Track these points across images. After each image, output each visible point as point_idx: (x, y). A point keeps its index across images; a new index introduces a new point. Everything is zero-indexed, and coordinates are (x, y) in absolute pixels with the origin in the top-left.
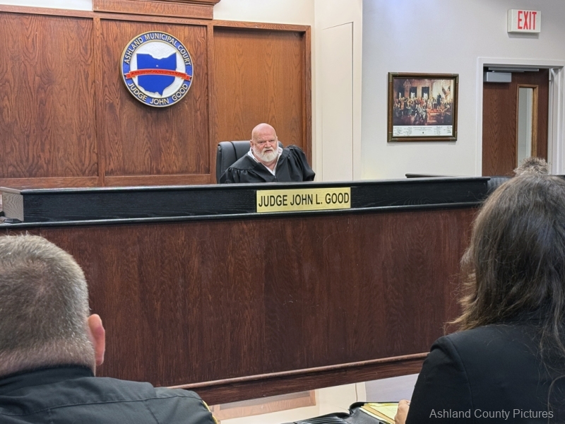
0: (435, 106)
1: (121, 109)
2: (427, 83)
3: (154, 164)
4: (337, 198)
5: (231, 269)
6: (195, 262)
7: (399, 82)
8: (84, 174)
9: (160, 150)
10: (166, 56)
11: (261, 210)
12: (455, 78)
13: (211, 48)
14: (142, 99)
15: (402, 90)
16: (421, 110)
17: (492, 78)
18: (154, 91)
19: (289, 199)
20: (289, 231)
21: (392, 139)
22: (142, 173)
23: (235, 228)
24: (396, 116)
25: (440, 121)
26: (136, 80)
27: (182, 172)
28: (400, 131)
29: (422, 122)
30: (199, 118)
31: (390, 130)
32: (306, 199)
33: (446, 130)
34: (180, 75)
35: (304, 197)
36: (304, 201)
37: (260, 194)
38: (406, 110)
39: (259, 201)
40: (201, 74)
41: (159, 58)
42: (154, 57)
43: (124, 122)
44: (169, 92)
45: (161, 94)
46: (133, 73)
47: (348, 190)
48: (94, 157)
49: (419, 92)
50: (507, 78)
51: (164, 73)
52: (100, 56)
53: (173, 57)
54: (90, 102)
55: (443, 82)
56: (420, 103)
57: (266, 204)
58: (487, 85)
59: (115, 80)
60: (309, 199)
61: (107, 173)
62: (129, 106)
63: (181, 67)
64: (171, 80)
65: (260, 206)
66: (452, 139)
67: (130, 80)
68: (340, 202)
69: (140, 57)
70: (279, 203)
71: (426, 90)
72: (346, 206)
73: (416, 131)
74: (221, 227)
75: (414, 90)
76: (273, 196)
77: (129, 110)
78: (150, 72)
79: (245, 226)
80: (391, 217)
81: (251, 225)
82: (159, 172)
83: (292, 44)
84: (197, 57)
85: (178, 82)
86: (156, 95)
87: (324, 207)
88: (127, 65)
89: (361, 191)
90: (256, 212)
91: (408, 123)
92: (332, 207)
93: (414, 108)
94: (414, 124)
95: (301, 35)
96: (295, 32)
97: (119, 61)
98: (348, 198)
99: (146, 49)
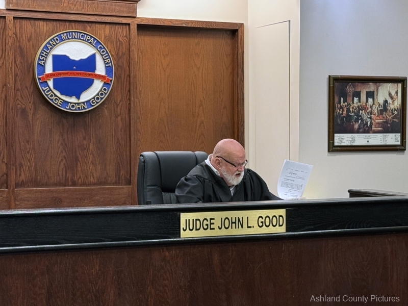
0: (381, 112)
1: (34, 114)
2: (371, 87)
3: (69, 175)
4: (271, 221)
5: (151, 302)
6: (111, 294)
7: (341, 86)
9: (77, 160)
10: (85, 57)
11: (185, 235)
12: (402, 81)
13: (134, 48)
14: (57, 104)
15: (344, 95)
16: (365, 116)
18: (70, 96)
19: (217, 223)
20: (216, 258)
21: (333, 148)
22: (56, 185)
23: (156, 255)
24: (338, 124)
25: (386, 128)
26: (51, 83)
27: (100, 184)
28: (342, 139)
29: (366, 129)
30: (120, 122)
31: (331, 138)
32: (235, 223)
33: (393, 139)
34: (99, 77)
35: (234, 221)
36: (234, 225)
37: (184, 217)
38: (348, 117)
39: (183, 225)
40: (123, 76)
41: (77, 59)
42: (72, 58)
43: (37, 129)
44: (86, 96)
45: (78, 98)
46: (49, 76)
47: (282, 212)
48: (3, 167)
49: (363, 97)
51: (81, 75)
52: (12, 57)
53: (92, 58)
55: (389, 85)
56: (364, 108)
57: (191, 228)
59: (28, 83)
61: (17, 185)
62: (42, 109)
63: (100, 69)
64: (88, 84)
65: (184, 230)
66: (400, 148)
68: (274, 226)
69: (56, 58)
70: (205, 227)
71: (371, 95)
72: (281, 230)
73: (360, 139)
74: (140, 255)
75: (358, 94)
76: (199, 220)
77: (42, 117)
79: (167, 254)
80: (331, 243)
81: (174, 251)
82: (74, 184)
83: (223, 44)
84: (118, 58)
85: (98, 85)
86: (73, 100)
87: (256, 231)
88: (42, 67)
89: (298, 213)
90: (180, 237)
91: (351, 131)
92: (265, 231)
93: (358, 114)
94: (358, 132)
95: (233, 33)
96: (226, 30)
97: (33, 62)
98: (283, 221)
99: (62, 49)
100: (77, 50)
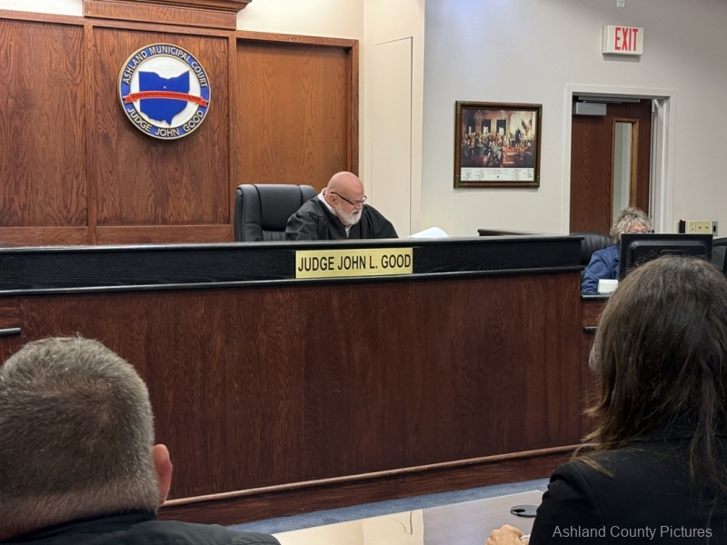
0: (513, 144)
1: (118, 141)
2: (503, 115)
3: (159, 212)
4: (397, 261)
5: (263, 350)
6: (218, 340)
7: (469, 114)
8: (69, 223)
9: (168, 194)
10: (176, 75)
11: (301, 275)
12: (537, 109)
13: (233, 66)
14: (145, 129)
15: (472, 123)
16: (495, 148)
17: (583, 109)
18: (160, 120)
19: (337, 262)
20: (335, 302)
21: (459, 184)
22: (144, 223)
23: (269, 297)
24: (465, 156)
25: (518, 163)
26: (137, 105)
27: (195, 222)
28: (470, 174)
29: (496, 163)
30: (217, 153)
31: (457, 173)
32: (357, 262)
33: (525, 174)
34: (193, 99)
35: (355, 260)
36: (355, 265)
37: (300, 255)
38: (477, 148)
39: (298, 264)
40: (220, 99)
41: (168, 77)
42: (161, 75)
43: (122, 158)
44: (179, 120)
45: (169, 123)
46: (135, 96)
48: (83, 201)
49: (494, 126)
50: (601, 110)
51: (174, 96)
52: (91, 73)
53: (186, 76)
54: (78, 132)
55: (523, 113)
56: (494, 139)
57: (308, 267)
58: (576, 118)
59: (111, 104)
60: (361, 262)
61: (99, 223)
62: (128, 136)
63: (195, 90)
65: (300, 270)
66: (533, 185)
67: (131, 105)
68: (400, 267)
69: (143, 76)
70: (324, 267)
71: (502, 124)
72: (407, 271)
73: (489, 174)
74: (251, 297)
75: (488, 123)
76: (316, 258)
77: (128, 140)
78: (154, 95)
79: (281, 296)
80: (461, 286)
81: (289, 294)
82: (165, 222)
83: (335, 63)
84: (215, 77)
85: (192, 108)
86: (164, 125)
87: (379, 272)
88: (127, 86)
89: (426, 252)
90: (295, 277)
91: (480, 165)
92: (389, 272)
93: (487, 146)
94: (487, 166)
95: (346, 51)
96: (339, 48)
97: (116, 80)
98: (410, 261)
99: (151, 65)
100: (167, 67)
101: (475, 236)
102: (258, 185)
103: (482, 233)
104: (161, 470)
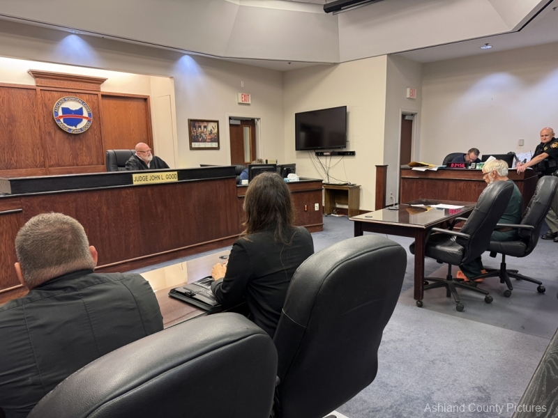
0: (210, 134)
1: (55, 135)
2: (205, 124)
3: (75, 161)
5: (123, 211)
6: (104, 209)
7: (193, 123)
8: (37, 167)
9: (78, 154)
10: (77, 109)
11: (135, 183)
12: (217, 122)
13: (101, 105)
14: (66, 130)
15: (195, 127)
16: (204, 136)
17: (233, 122)
18: (72, 126)
19: (149, 178)
20: (149, 192)
21: (192, 148)
22: (69, 166)
23: (123, 192)
24: (193, 139)
25: (212, 141)
26: (62, 120)
27: (90, 165)
28: (195, 145)
29: (204, 141)
30: (97, 139)
31: (191, 144)
33: (215, 145)
34: (85, 118)
36: (156, 178)
38: (197, 136)
39: (134, 179)
40: (96, 117)
41: (74, 109)
42: (71, 109)
43: (57, 141)
44: (80, 126)
45: (76, 127)
46: (61, 117)
47: (176, 173)
48: (42, 158)
49: (202, 128)
50: (239, 123)
51: (77, 117)
52: (41, 108)
53: (81, 109)
54: (37, 131)
55: (212, 123)
56: (203, 132)
57: (138, 180)
58: (230, 125)
59: (50, 120)
60: (159, 177)
61: (50, 166)
62: (59, 132)
63: (85, 114)
64: (80, 121)
65: (135, 181)
66: (218, 148)
67: (59, 120)
68: (173, 178)
69: (63, 109)
70: (144, 180)
71: (205, 127)
72: (176, 180)
73: (202, 145)
74: (116, 192)
75: (200, 127)
76: (141, 177)
77: (59, 135)
78: (69, 116)
79: (128, 191)
80: (196, 184)
81: (131, 190)
82: (77, 165)
83: (141, 104)
84: (93, 109)
85: (85, 122)
86: (74, 128)
87: (165, 181)
88: (57, 113)
89: (182, 173)
90: (133, 184)
91: (199, 141)
92: (169, 181)
93: (201, 135)
94: (201, 142)
95: (145, 100)
96: (142, 98)
97: (52, 110)
98: (176, 176)
99: (66, 105)
100: (73, 105)
101: (199, 167)
102: (115, 150)
103: (201, 166)
104: (93, 254)
